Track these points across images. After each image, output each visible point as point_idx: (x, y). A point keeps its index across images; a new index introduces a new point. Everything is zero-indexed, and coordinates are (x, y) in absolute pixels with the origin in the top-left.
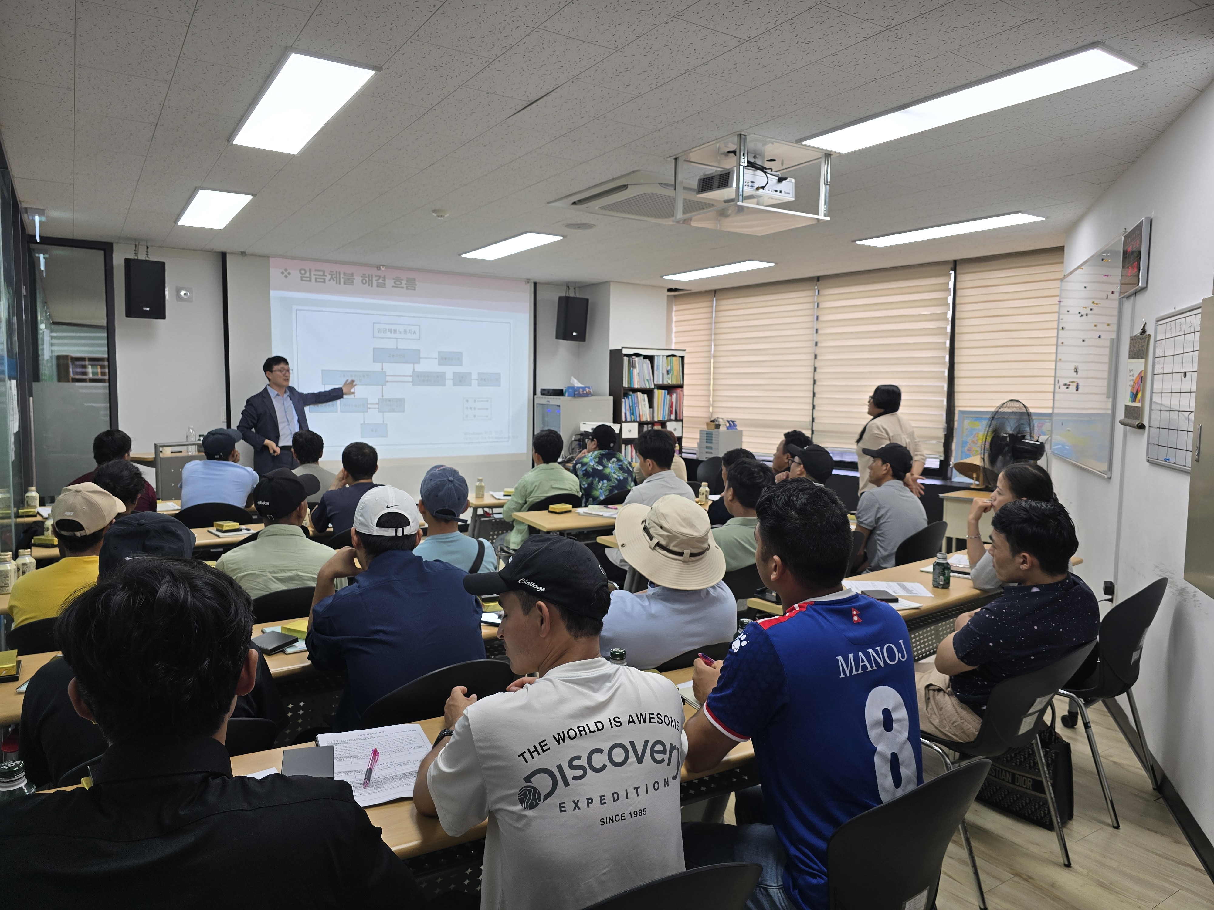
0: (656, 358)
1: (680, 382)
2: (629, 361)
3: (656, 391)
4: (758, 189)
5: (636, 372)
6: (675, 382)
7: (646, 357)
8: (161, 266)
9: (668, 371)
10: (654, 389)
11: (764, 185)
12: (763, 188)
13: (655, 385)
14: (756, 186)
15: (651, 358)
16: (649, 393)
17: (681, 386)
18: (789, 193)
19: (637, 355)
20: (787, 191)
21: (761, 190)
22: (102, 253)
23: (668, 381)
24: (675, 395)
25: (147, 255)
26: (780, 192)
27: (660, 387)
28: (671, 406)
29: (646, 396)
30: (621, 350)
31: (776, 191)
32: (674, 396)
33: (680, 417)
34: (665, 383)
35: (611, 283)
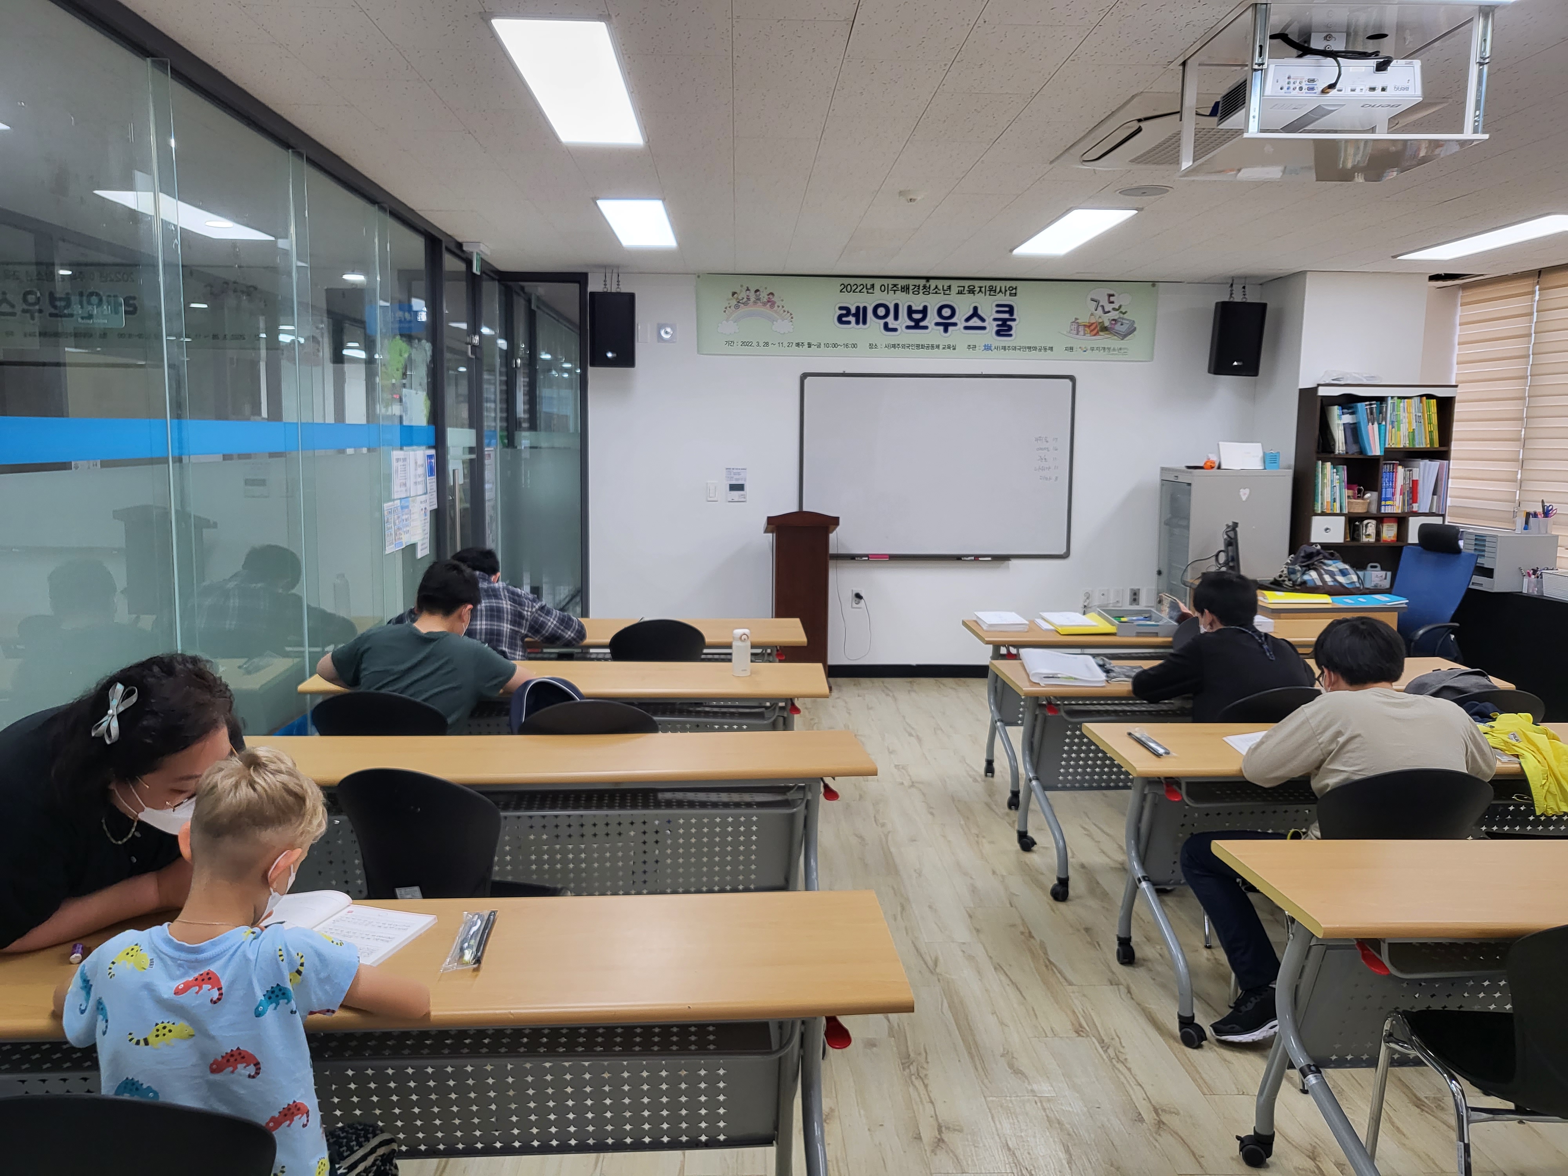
0: (1389, 401)
4: (1323, 92)
6: (1429, 446)
8: (631, 297)
11: (1334, 82)
12: (1332, 86)
14: (1321, 85)
17: (1444, 452)
18: (1407, 89)
20: (1400, 85)
21: (1333, 92)
22: (577, 286)
25: (618, 285)
26: (1383, 89)
30: (1315, 390)
31: (1373, 89)
35: (1308, 275)
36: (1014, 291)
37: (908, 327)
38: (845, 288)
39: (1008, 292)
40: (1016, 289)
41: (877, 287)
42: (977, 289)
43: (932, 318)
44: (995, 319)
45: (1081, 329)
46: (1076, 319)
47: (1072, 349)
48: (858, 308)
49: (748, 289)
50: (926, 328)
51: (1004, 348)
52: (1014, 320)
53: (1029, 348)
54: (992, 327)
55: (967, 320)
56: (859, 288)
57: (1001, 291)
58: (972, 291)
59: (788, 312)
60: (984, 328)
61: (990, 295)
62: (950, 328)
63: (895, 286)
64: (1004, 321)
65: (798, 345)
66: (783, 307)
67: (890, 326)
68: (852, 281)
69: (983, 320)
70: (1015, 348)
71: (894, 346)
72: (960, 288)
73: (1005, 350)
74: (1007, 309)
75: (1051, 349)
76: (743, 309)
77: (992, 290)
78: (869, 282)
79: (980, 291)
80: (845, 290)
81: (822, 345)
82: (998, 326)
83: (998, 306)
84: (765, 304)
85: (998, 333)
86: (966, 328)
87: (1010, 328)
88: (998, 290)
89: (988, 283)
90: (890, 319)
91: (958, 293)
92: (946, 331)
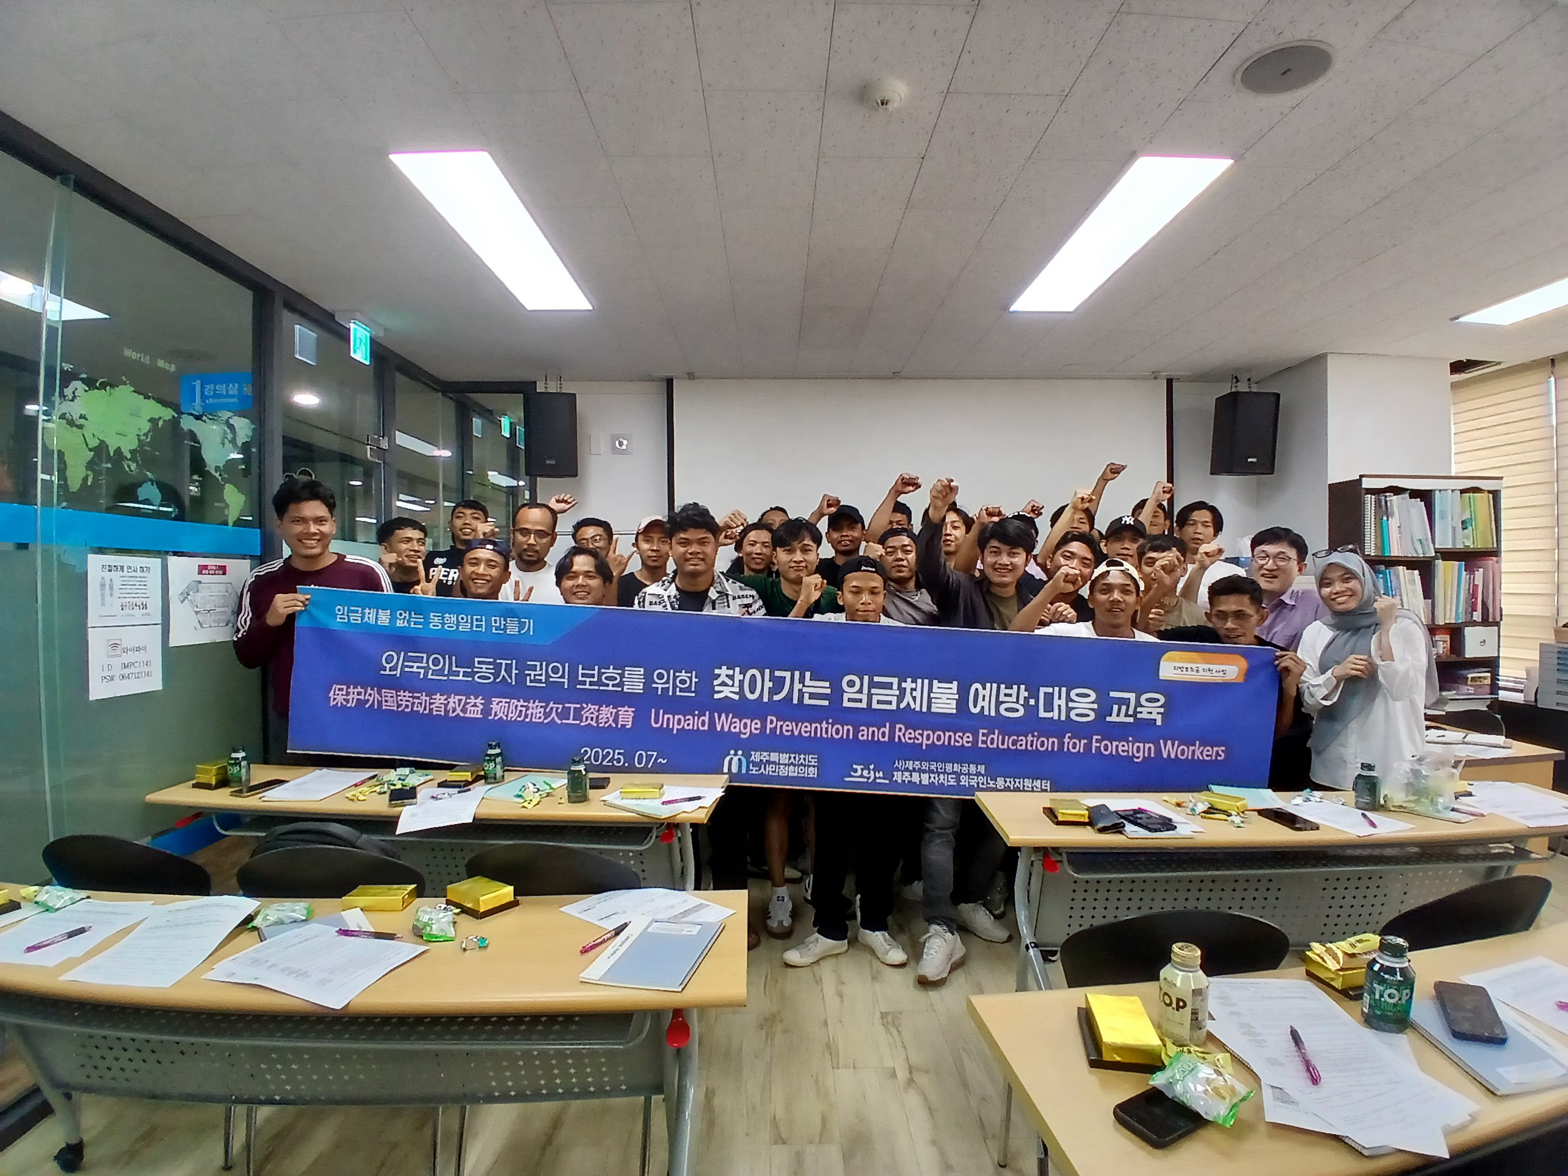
0: (1437, 497)
1: (1491, 545)
2: (1378, 503)
3: (1439, 563)
5: (1393, 523)
6: (1480, 545)
7: (1415, 494)
9: (1463, 522)
10: (1435, 558)
13: (1436, 552)
15: (1425, 497)
16: (1424, 568)
17: (1495, 553)
19: (1397, 491)
23: (1466, 541)
24: (1481, 570)
27: (1447, 555)
28: (1474, 595)
29: (1416, 572)
30: (1359, 482)
32: (1479, 574)
33: (1494, 618)
34: (1459, 546)
35: (1329, 357)
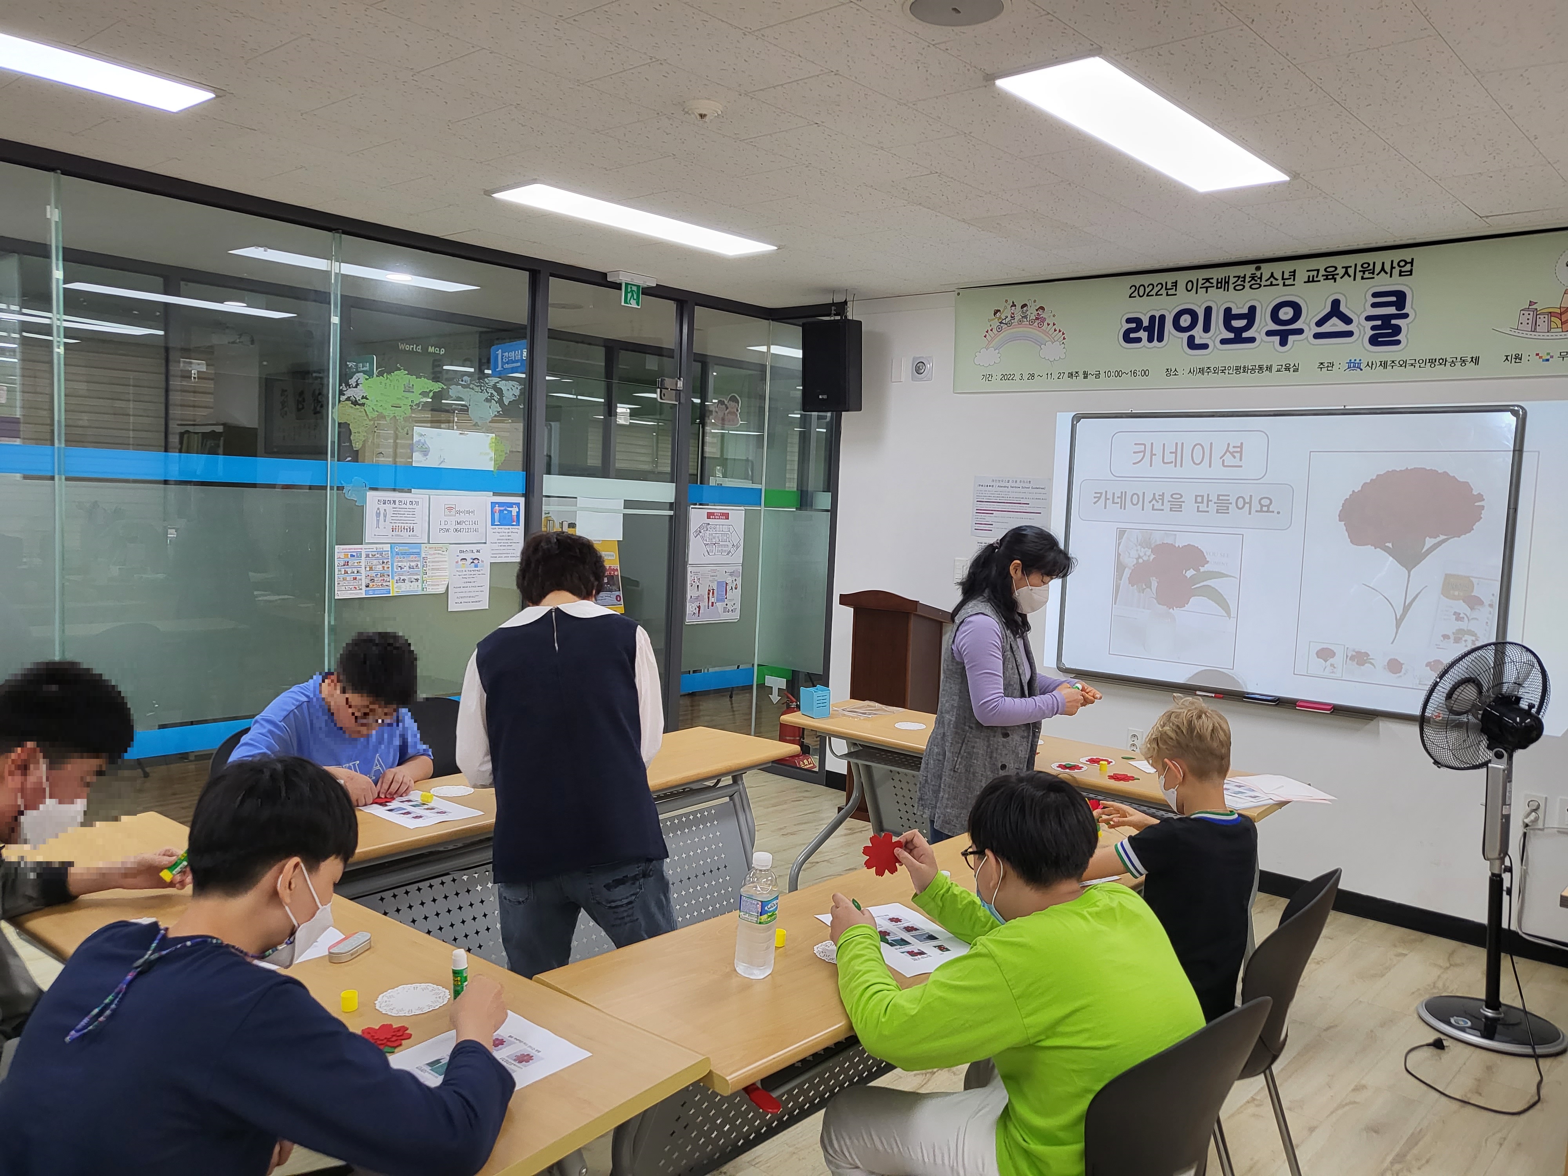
8: (858, 327)
36: (1408, 267)
37: (1224, 342)
38: (1136, 292)
39: (1396, 271)
40: (1412, 263)
41: (1181, 286)
42: (1341, 271)
43: (1263, 322)
44: (1369, 318)
45: (1542, 322)
46: (1531, 304)
47: (1518, 358)
48: (1152, 318)
49: (1014, 305)
50: (1252, 340)
51: (1384, 365)
52: (1406, 316)
53: (1432, 361)
54: (1363, 329)
55: (1320, 323)
56: (1156, 289)
57: (1383, 269)
58: (1331, 276)
59: (1060, 331)
60: (1350, 334)
61: (1363, 278)
62: (1291, 338)
63: (1208, 280)
64: (1386, 319)
65: (1071, 375)
66: (1054, 324)
67: (1197, 341)
68: (1145, 280)
69: (1348, 321)
70: (1403, 364)
71: (1201, 371)
72: (1311, 274)
73: (1385, 367)
74: (1394, 299)
75: (1476, 360)
76: (1007, 332)
77: (1368, 271)
78: (1169, 278)
79: (1346, 273)
80: (1136, 294)
81: (1102, 375)
82: (1373, 328)
83: (1375, 295)
84: (1032, 322)
85: (1374, 341)
86: (1317, 336)
87: (1397, 330)
88: (1378, 268)
89: (1360, 259)
90: (1198, 332)
91: (1309, 281)
92: (1283, 343)
